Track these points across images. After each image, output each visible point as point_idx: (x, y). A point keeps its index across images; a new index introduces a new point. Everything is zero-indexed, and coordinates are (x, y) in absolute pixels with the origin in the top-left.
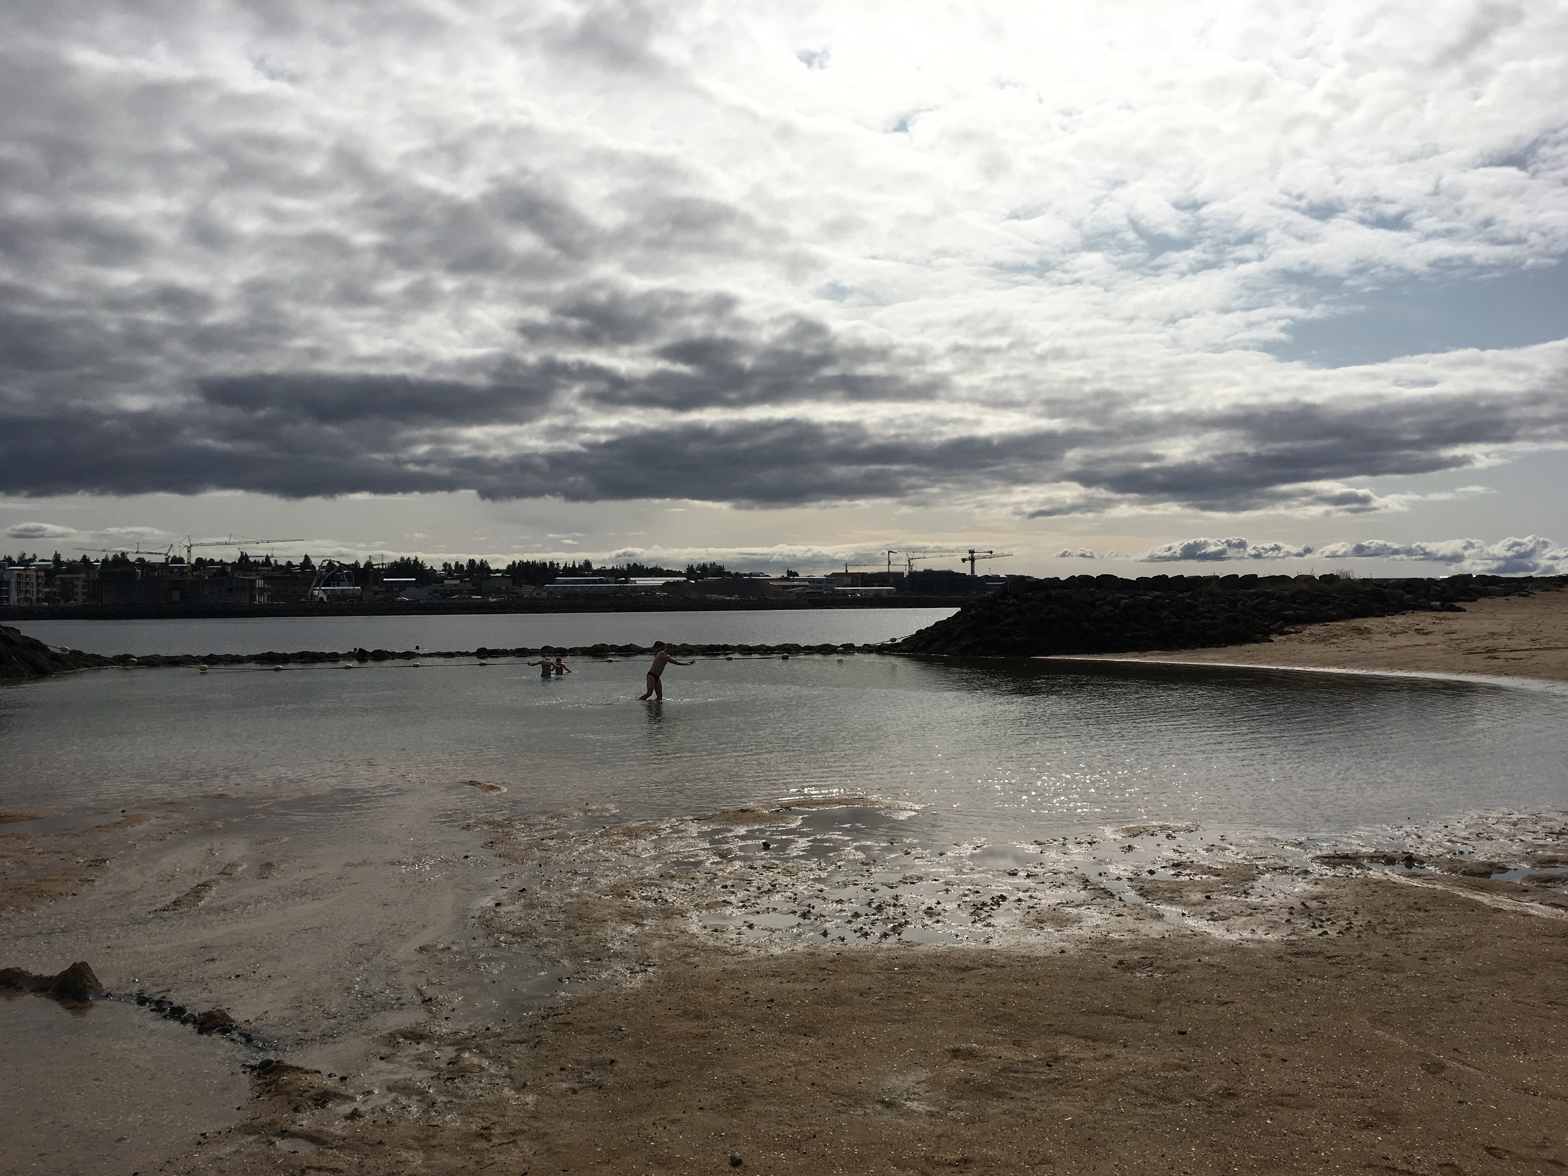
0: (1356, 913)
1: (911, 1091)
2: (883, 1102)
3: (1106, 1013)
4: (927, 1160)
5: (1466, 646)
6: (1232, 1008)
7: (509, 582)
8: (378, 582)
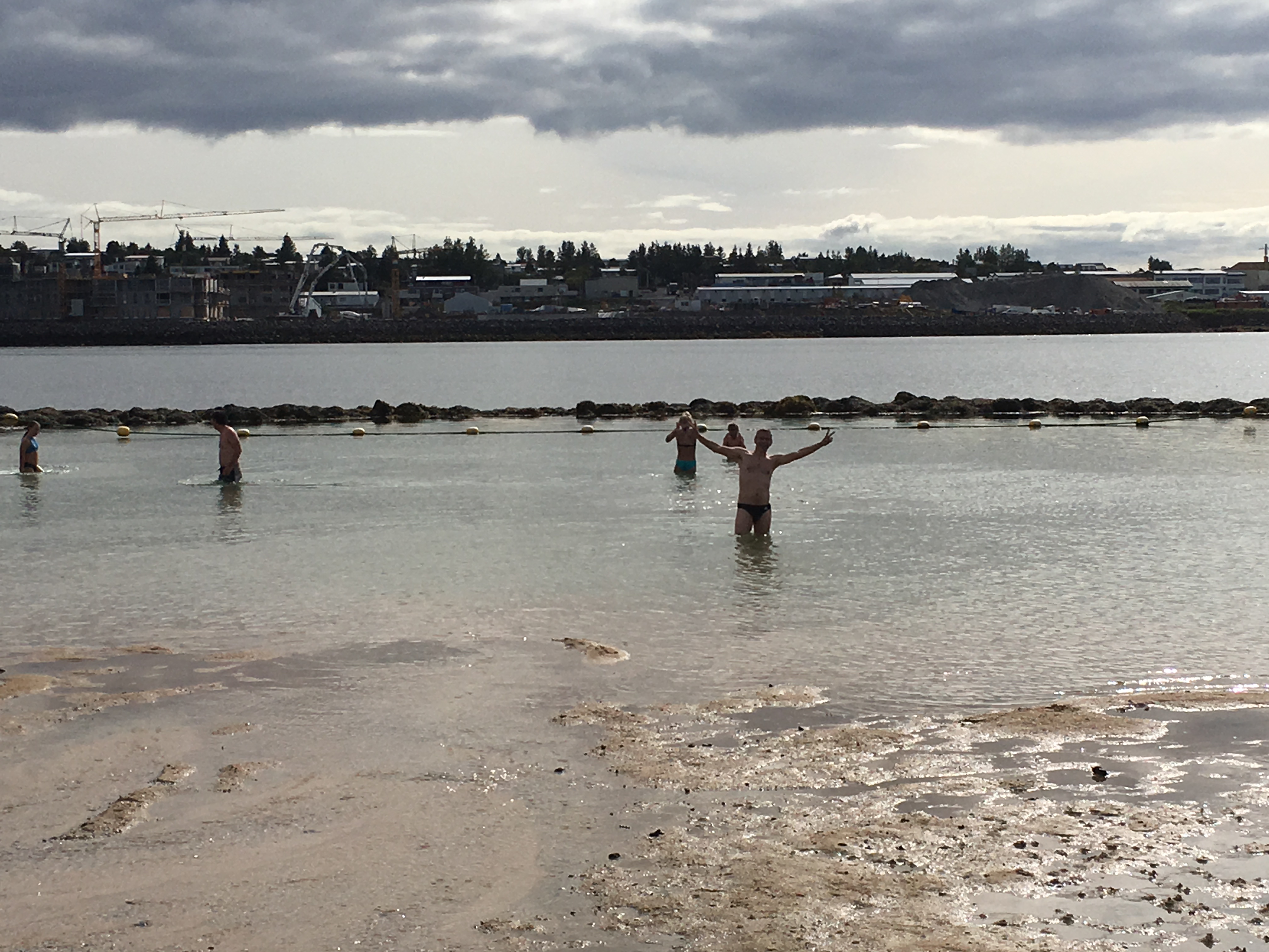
7: (634, 283)
8: (406, 282)
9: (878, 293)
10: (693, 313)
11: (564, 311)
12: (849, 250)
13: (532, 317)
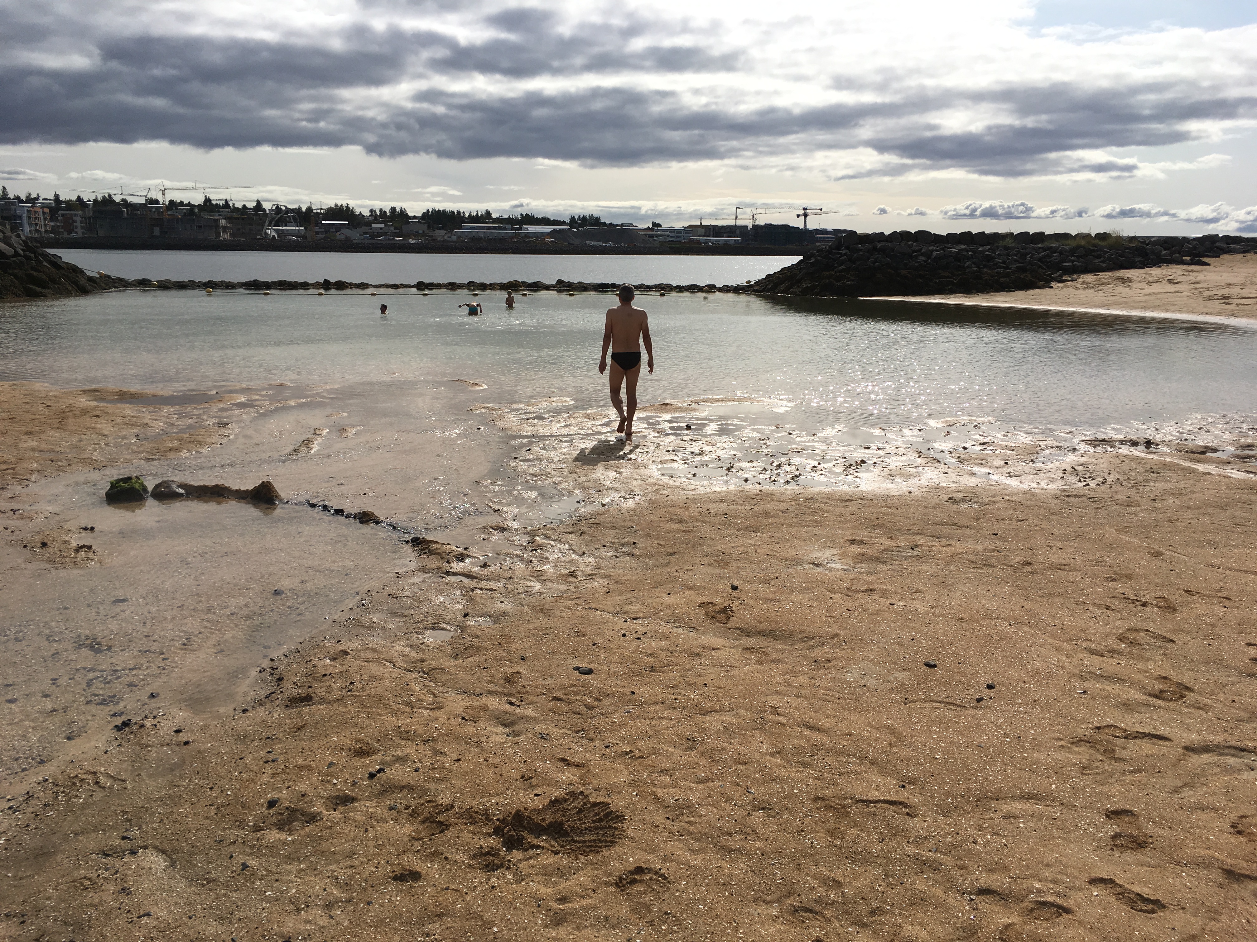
0: (1109, 474)
1: (829, 559)
2: (813, 564)
3: (946, 524)
4: (848, 589)
5: (1206, 294)
6: (1026, 522)
7: (425, 227)
8: (318, 224)
9: (535, 234)
10: (453, 242)
11: (393, 239)
12: (522, 215)
13: (379, 242)
